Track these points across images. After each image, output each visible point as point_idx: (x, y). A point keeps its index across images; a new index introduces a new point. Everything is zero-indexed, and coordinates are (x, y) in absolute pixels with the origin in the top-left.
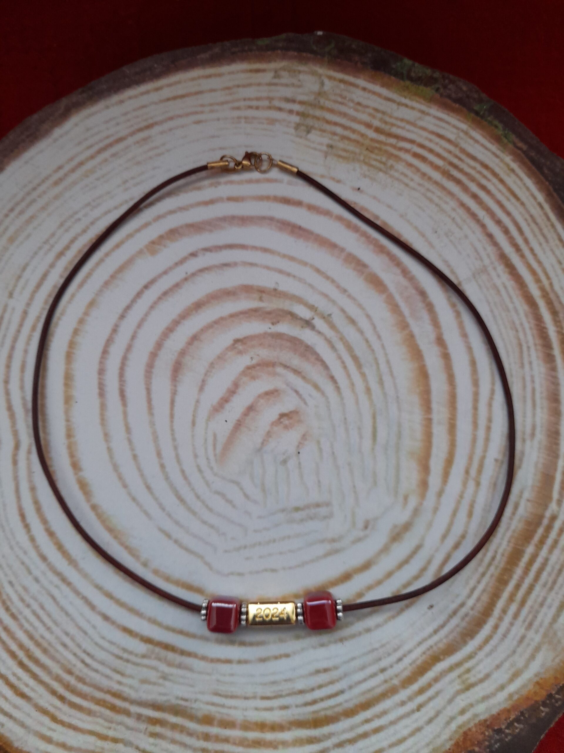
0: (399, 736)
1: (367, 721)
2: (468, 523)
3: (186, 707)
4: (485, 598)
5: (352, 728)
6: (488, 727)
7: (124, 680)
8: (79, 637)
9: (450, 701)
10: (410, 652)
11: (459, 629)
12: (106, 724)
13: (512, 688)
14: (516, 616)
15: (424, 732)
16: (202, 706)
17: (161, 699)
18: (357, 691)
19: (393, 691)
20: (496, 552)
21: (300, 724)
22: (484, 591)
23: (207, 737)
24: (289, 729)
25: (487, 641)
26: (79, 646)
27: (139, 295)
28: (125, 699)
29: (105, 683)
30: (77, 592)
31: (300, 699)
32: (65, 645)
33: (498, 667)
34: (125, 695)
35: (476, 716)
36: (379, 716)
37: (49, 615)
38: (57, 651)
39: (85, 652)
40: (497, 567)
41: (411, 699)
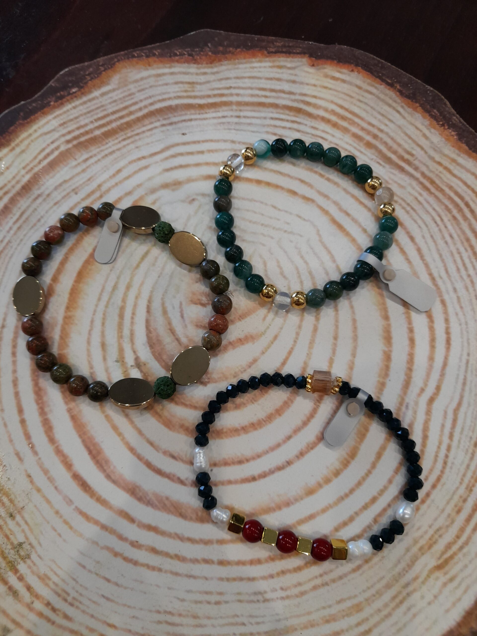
0: (252, 80)
1: (266, 97)
2: (124, 167)
3: (380, 159)
4: (146, 121)
5: (278, 98)
6: (195, 60)
7: (416, 195)
8: (438, 237)
9: (208, 82)
10: (214, 118)
11: (176, 114)
12: (442, 176)
13: (166, 70)
14: (135, 103)
15: (235, 75)
16: (369, 154)
17: (396, 172)
18: (263, 115)
19: (239, 104)
20: (120, 142)
21: (310, 115)
22: (144, 126)
23: (375, 137)
24: (318, 116)
25: (164, 100)
26: (440, 230)
27: (264, 475)
28: (421, 183)
29: (431, 200)
30: (427, 266)
31: (301, 127)
32: (451, 236)
33: (167, 84)
34: (420, 186)
35: (198, 68)
36: (258, 96)
37: (455, 261)
38: (458, 236)
39: (438, 225)
40: (125, 134)
41: (232, 95)
